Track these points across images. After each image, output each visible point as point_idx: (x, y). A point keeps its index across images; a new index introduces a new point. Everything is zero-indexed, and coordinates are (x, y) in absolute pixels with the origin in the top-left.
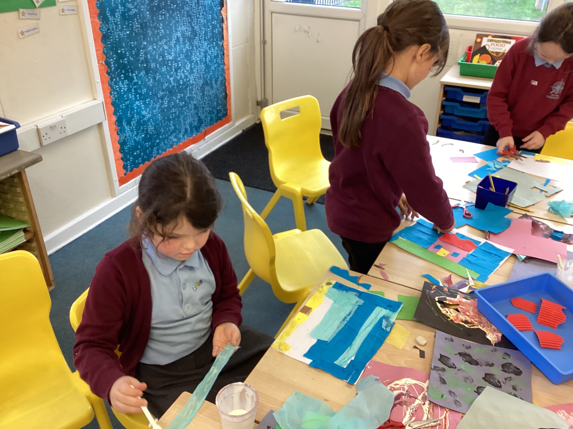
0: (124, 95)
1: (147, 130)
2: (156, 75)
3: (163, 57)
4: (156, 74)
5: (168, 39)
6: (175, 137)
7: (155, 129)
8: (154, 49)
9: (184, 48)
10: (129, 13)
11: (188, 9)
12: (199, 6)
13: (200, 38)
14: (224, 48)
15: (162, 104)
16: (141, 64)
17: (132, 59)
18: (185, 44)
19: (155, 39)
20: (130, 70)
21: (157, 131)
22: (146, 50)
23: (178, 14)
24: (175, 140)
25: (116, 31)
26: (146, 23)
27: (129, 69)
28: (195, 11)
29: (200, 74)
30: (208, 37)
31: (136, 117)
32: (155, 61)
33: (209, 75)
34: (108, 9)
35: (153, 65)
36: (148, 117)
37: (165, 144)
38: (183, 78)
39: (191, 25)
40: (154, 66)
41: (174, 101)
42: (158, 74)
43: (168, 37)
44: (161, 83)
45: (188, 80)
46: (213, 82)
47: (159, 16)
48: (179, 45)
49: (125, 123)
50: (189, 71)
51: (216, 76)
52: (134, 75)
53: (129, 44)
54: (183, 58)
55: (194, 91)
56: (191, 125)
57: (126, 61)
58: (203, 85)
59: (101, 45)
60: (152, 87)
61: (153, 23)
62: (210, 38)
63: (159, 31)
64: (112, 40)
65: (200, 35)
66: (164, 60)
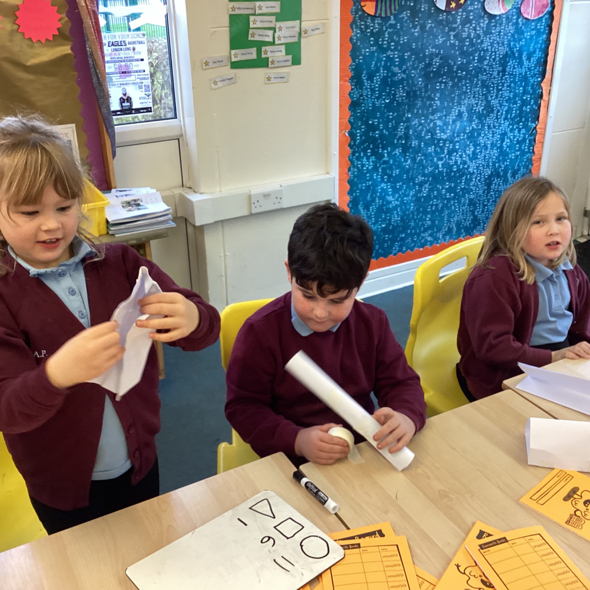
0: (367, 173)
1: (390, 220)
2: (416, 156)
3: (432, 135)
4: (418, 154)
5: (444, 113)
6: (431, 235)
7: (402, 220)
8: (421, 124)
9: (469, 127)
10: (394, 79)
11: (485, 78)
12: (504, 75)
13: (497, 115)
14: (536, 131)
15: (420, 191)
16: (398, 140)
17: (387, 133)
18: (470, 120)
19: (425, 112)
20: (380, 146)
21: (404, 223)
22: (408, 124)
23: (468, 83)
24: (429, 239)
25: (371, 98)
26: (415, 92)
27: (379, 144)
28: (497, 81)
29: (488, 162)
30: (511, 115)
31: (377, 201)
32: (419, 137)
33: (504, 164)
34: (365, 72)
35: (415, 143)
36: (394, 205)
37: (413, 241)
38: (459, 163)
39: (486, 98)
40: (417, 144)
41: (438, 190)
42: (420, 155)
43: (444, 110)
44: (423, 166)
45: (466, 166)
46: (509, 175)
47: (436, 84)
48: (461, 122)
49: (361, 207)
50: (471, 156)
51: (516, 167)
52: (386, 151)
53: (386, 115)
54: (463, 139)
55: (473, 183)
56: (458, 224)
57: (377, 134)
58: (490, 176)
59: (348, 113)
60: (408, 170)
61: (426, 91)
62: (515, 117)
63: (433, 102)
64: (363, 108)
65: (498, 111)
66: (433, 138)
